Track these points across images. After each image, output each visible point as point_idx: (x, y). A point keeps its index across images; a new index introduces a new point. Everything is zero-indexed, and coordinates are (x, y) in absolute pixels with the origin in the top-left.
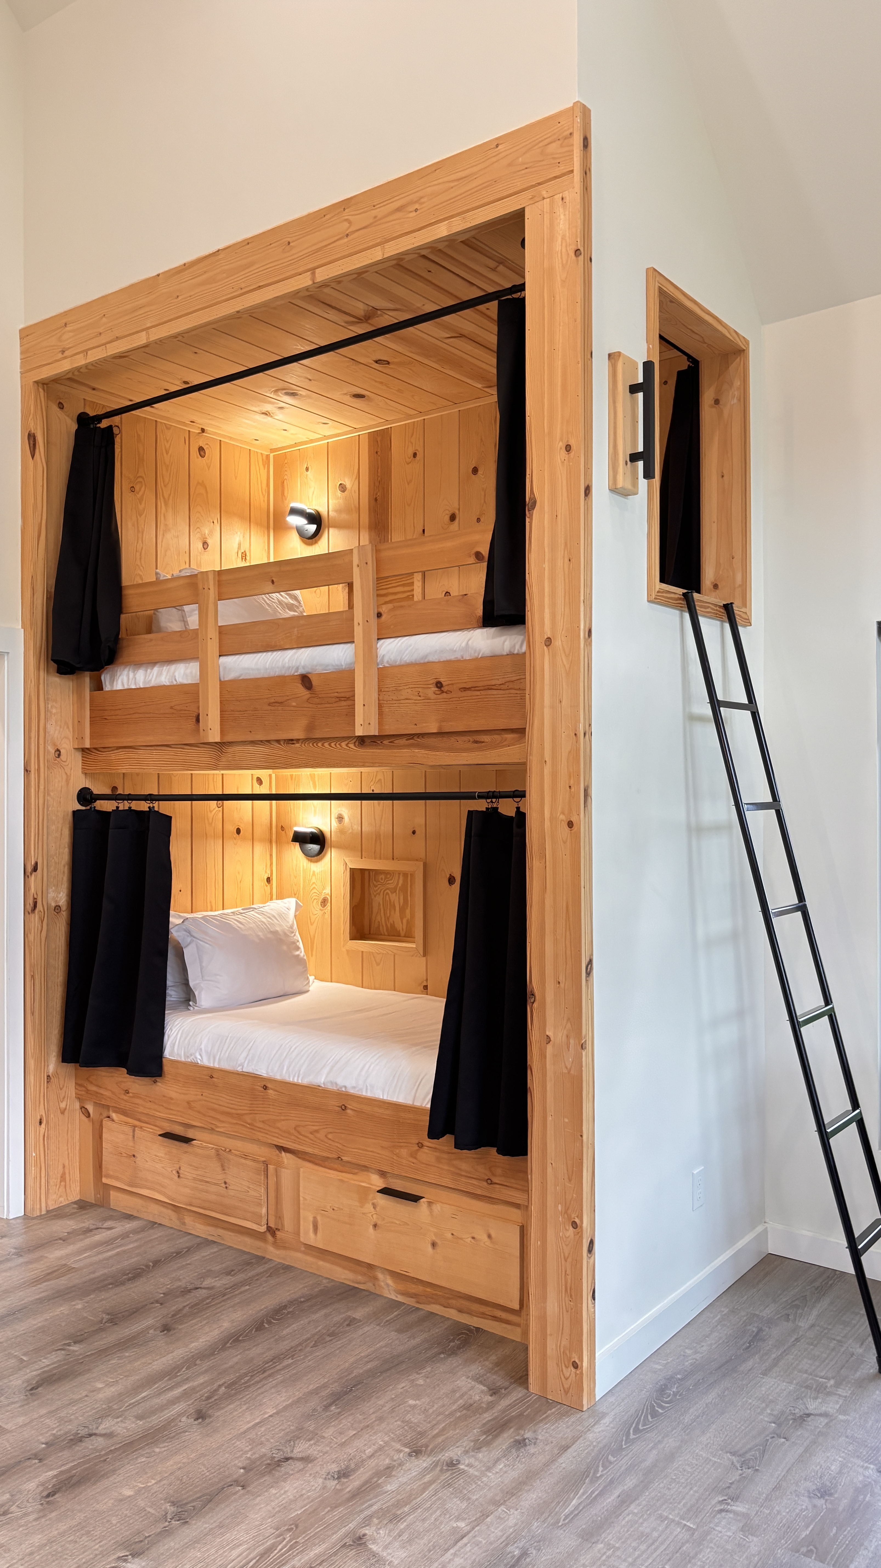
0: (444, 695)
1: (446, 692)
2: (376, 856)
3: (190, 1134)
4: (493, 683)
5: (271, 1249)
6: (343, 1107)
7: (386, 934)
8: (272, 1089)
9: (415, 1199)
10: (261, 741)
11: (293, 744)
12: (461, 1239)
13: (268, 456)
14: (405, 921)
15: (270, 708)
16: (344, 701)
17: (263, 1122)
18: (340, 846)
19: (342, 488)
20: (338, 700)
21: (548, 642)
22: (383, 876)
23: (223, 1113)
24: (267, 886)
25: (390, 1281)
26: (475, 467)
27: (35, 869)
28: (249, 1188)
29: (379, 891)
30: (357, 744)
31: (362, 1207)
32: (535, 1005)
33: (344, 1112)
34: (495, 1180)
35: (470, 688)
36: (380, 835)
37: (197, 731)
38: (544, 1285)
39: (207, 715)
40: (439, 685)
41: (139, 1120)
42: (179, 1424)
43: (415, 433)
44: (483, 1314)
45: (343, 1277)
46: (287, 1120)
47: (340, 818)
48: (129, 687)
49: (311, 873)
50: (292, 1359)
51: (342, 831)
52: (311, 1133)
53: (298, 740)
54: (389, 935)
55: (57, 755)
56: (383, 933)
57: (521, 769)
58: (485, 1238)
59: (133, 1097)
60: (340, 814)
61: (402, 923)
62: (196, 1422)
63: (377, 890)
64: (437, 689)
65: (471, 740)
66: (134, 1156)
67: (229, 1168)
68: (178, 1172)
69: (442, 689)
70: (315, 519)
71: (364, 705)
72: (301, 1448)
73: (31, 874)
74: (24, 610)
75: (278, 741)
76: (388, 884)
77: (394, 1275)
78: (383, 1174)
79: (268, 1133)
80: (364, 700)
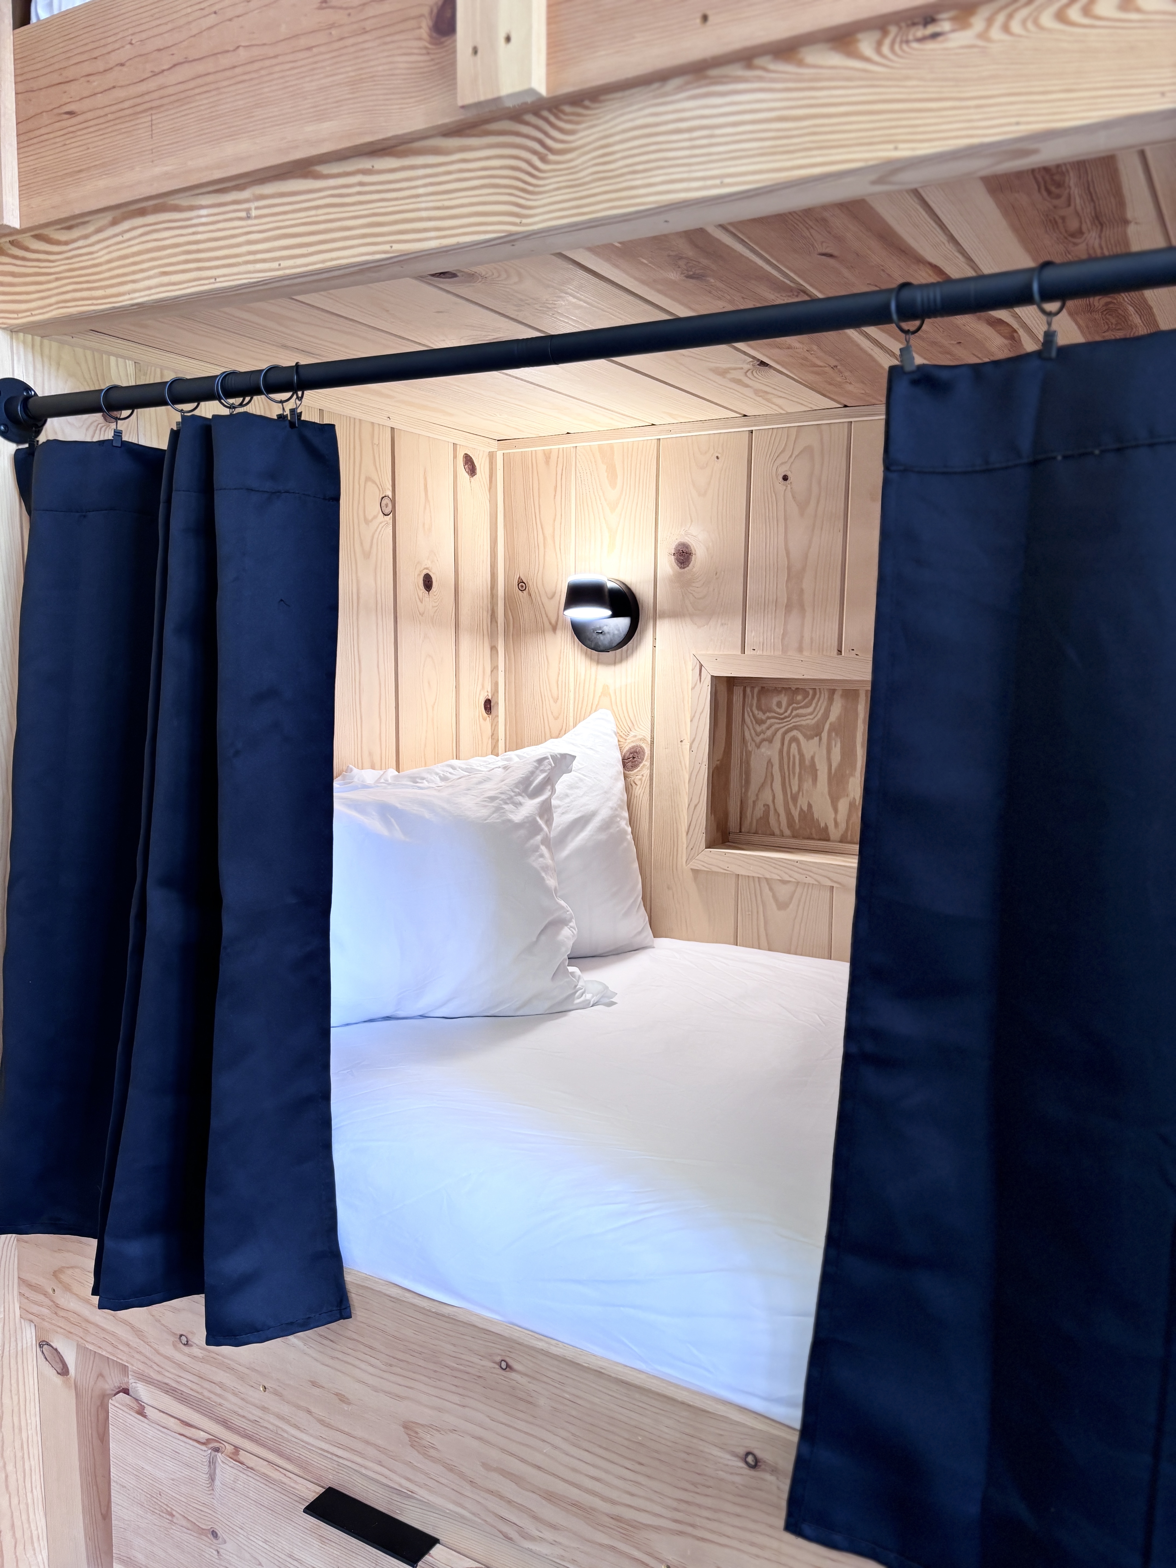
2: (789, 645)
3: (414, 1520)
14: (843, 805)
18: (679, 621)
22: (784, 700)
24: (485, 720)
29: (769, 733)
37: (443, 68)
41: (227, 1429)
47: (683, 553)
49: (600, 689)
51: (684, 581)
56: (777, 832)
59: (204, 1360)
60: (683, 544)
63: (763, 732)
66: (214, 1534)
76: (797, 716)
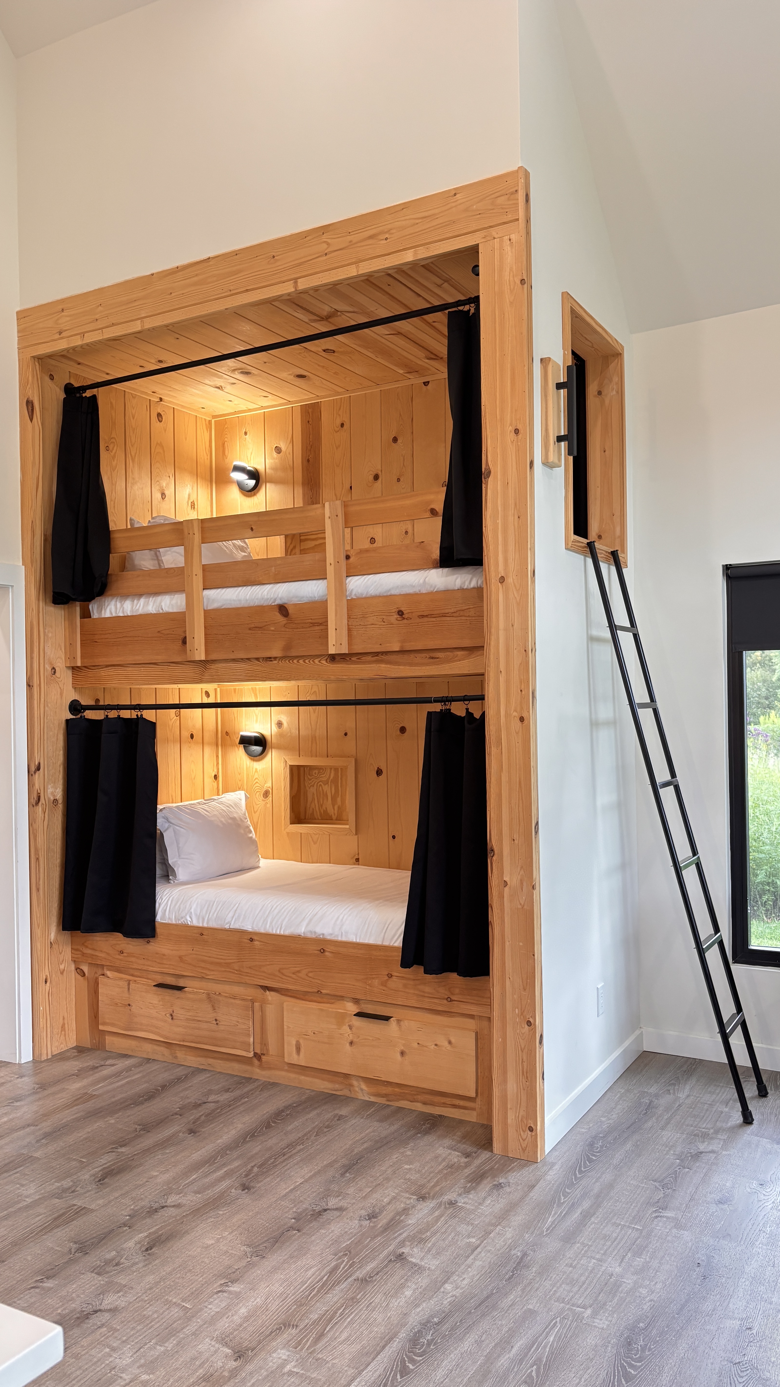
0: (405, 621)
1: (407, 619)
2: (313, 754)
3: (181, 983)
4: (447, 611)
5: (258, 1070)
6: (322, 951)
7: (320, 818)
8: (257, 941)
9: (387, 1018)
10: (242, 659)
11: (271, 661)
12: (426, 1047)
13: (210, 422)
14: (336, 807)
15: (250, 632)
16: (317, 626)
17: (250, 968)
18: (279, 747)
19: (278, 450)
20: (312, 625)
21: (502, 580)
22: (317, 771)
23: (212, 963)
24: (214, 782)
25: (364, 1086)
26: (395, 437)
27: (38, 768)
28: (238, 1022)
29: (313, 783)
30: (328, 660)
31: (339, 1029)
32: (494, 858)
33: (322, 954)
34: (453, 998)
35: (426, 615)
36: (315, 737)
37: (185, 651)
38: (505, 1072)
39: (193, 638)
40: (401, 613)
41: (132, 975)
42: (231, 1194)
43: (342, 408)
44: (444, 1103)
45: (322, 1087)
46: (272, 964)
47: (280, 724)
48: (117, 615)
49: (254, 770)
50: (303, 1145)
51: (281, 735)
52: (294, 973)
53: (275, 658)
54: (322, 819)
55: (53, 673)
56: (316, 818)
57: (481, 676)
58: (446, 1044)
59: (127, 956)
60: (280, 721)
61: (334, 810)
62: (244, 1192)
63: (311, 783)
64: (399, 616)
65: (428, 657)
66: (129, 1005)
67: (219, 1008)
68: (171, 1015)
69: (403, 616)
70: (254, 475)
71: (336, 629)
72: (333, 1202)
73: (35, 773)
74: (24, 550)
75: (257, 659)
76: (321, 777)
77: (368, 1081)
78: (356, 1001)
79: (255, 976)
80: (336, 625)
